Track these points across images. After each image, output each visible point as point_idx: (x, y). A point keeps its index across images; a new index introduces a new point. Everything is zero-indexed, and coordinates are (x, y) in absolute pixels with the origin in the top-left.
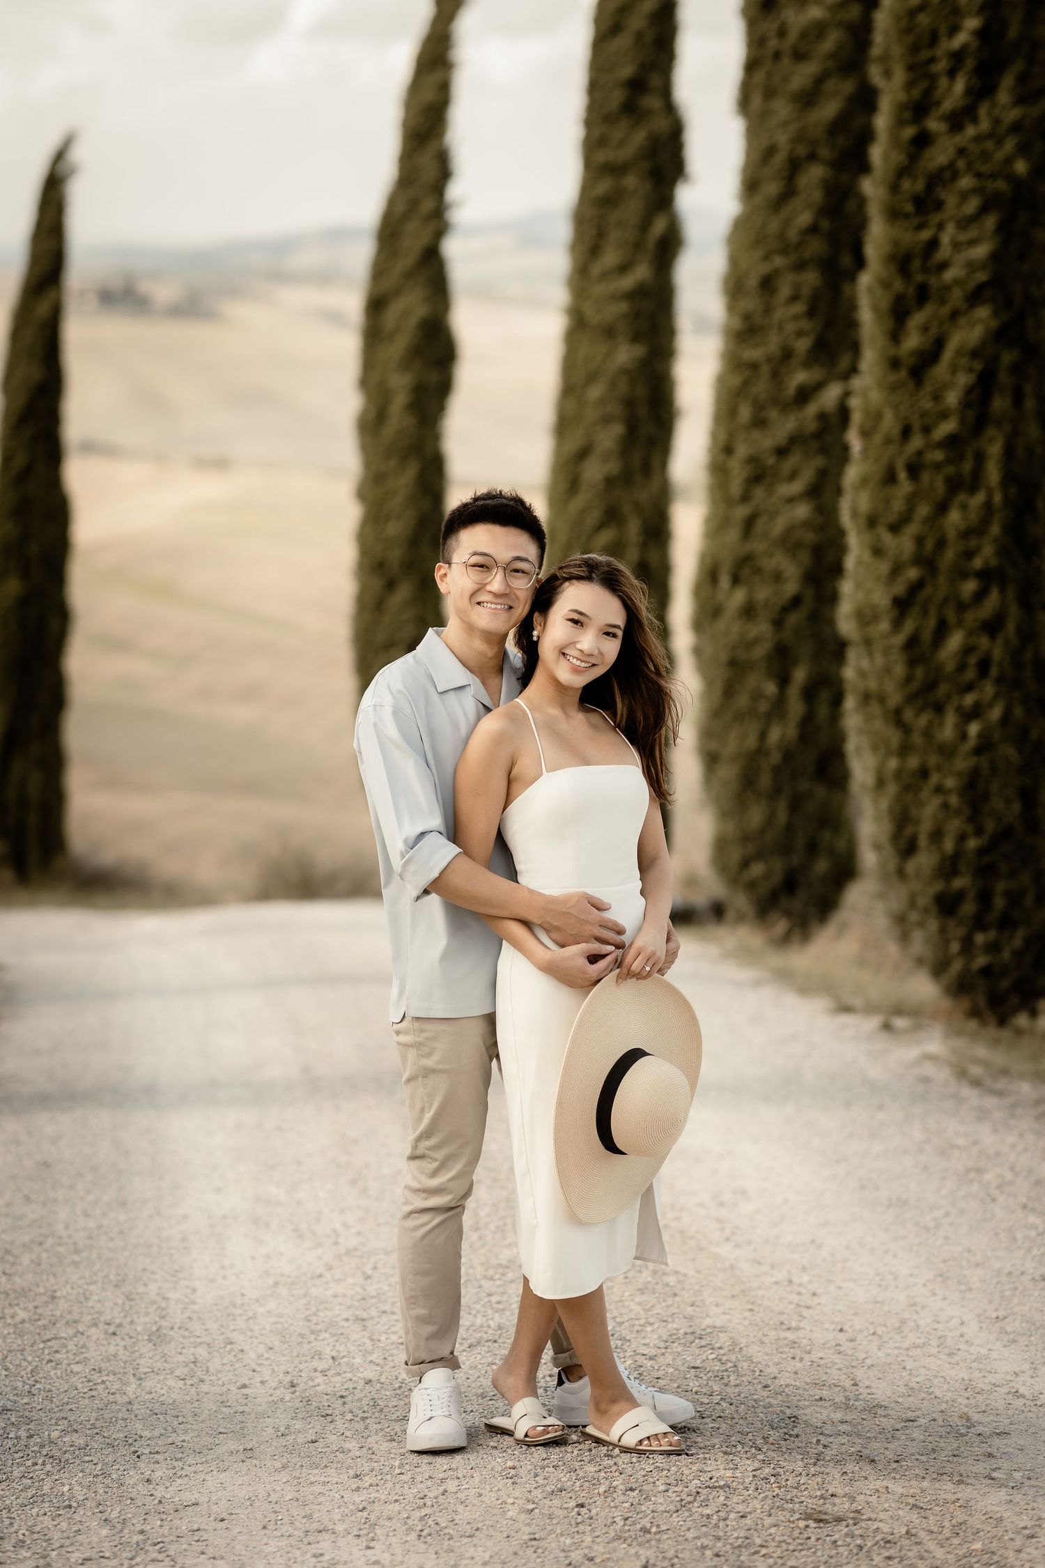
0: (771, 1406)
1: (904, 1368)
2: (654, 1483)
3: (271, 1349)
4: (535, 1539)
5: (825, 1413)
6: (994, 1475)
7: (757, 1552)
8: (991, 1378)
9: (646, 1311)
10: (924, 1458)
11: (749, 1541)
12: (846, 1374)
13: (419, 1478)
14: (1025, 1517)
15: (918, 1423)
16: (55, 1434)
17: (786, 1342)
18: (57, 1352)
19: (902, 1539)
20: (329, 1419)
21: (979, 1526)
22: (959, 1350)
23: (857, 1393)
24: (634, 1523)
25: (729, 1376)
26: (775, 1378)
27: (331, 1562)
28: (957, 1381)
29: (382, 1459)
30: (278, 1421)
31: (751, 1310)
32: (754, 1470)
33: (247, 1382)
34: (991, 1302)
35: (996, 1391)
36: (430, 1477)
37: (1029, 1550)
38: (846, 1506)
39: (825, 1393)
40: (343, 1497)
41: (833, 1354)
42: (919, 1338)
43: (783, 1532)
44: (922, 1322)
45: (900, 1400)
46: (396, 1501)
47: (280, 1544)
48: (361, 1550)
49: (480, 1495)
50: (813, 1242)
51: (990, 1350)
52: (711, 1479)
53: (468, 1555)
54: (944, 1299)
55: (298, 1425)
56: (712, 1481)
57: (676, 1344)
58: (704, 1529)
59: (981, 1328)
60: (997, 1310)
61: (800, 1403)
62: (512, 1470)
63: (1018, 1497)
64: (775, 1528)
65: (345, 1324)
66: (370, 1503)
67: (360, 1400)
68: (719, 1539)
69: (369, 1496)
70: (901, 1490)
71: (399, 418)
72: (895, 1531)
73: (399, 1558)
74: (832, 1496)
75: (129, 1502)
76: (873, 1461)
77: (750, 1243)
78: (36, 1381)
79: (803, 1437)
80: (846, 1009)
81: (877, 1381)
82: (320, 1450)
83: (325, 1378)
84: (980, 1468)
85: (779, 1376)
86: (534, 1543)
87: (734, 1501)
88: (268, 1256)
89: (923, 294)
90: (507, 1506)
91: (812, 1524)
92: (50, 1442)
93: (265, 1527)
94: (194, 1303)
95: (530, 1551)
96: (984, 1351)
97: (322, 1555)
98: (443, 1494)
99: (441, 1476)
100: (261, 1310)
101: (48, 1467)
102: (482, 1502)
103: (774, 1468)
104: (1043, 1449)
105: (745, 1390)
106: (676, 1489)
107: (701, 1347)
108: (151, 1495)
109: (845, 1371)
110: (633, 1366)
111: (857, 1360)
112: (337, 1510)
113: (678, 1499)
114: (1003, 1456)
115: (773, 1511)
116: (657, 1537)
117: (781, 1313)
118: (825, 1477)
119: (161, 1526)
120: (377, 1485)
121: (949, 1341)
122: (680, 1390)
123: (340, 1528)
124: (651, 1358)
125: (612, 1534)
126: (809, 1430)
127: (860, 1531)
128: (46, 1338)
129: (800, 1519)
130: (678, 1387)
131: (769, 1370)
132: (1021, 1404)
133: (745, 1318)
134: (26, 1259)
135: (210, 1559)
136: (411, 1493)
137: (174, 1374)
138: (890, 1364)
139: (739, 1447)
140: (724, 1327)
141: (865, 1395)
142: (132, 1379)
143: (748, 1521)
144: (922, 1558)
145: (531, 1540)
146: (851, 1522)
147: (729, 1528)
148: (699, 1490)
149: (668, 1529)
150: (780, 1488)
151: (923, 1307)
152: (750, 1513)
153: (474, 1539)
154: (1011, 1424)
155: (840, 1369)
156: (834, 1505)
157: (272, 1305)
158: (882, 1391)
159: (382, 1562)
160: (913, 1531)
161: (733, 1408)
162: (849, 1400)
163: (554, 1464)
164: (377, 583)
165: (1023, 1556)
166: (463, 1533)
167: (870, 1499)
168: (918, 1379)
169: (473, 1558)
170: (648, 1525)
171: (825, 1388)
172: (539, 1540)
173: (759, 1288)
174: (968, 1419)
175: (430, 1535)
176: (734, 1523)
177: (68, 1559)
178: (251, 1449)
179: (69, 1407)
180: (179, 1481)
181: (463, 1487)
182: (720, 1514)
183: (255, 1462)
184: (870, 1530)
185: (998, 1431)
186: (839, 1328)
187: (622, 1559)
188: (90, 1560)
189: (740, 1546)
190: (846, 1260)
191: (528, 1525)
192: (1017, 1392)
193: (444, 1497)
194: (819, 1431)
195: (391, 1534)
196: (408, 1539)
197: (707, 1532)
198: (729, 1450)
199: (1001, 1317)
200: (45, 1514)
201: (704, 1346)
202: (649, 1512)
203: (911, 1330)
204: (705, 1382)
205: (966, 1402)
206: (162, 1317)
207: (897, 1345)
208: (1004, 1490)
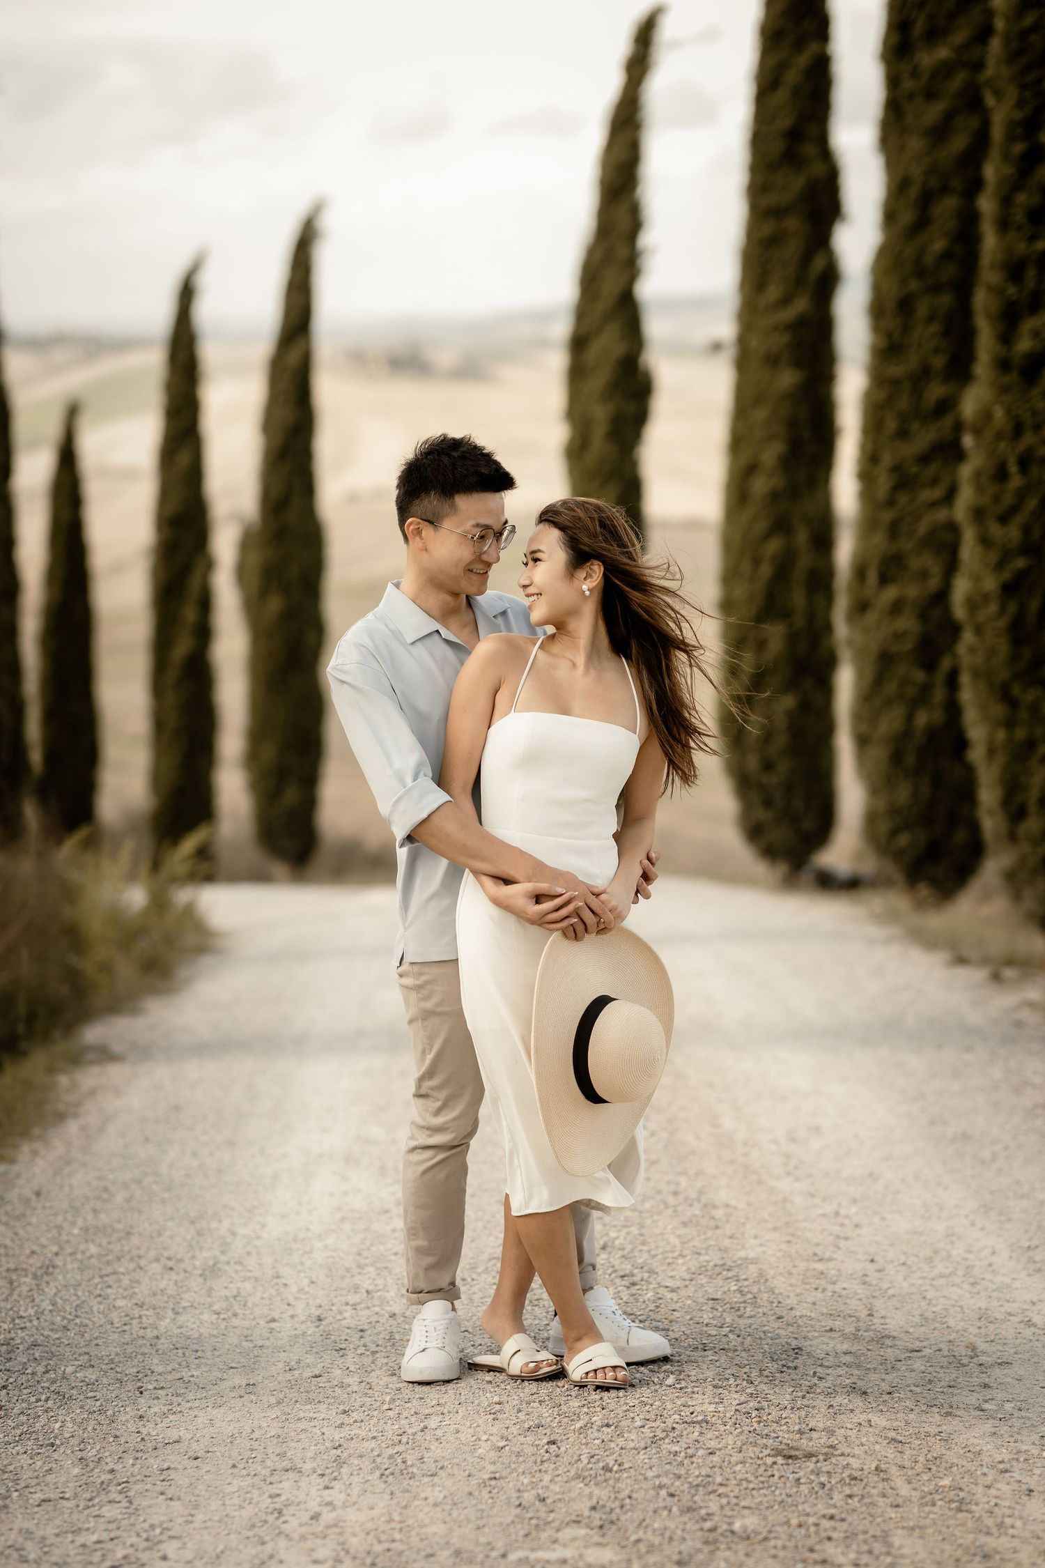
0: (779, 1336)
1: (924, 1298)
2: (633, 1418)
3: (313, 1282)
4: (495, 1478)
5: (832, 1344)
6: (986, 1406)
7: (714, 1491)
8: (1008, 1307)
9: (683, 1243)
10: (918, 1390)
11: (710, 1479)
12: (865, 1304)
13: (405, 1414)
14: (1004, 1451)
15: (923, 1353)
16: (70, 1369)
17: (814, 1273)
18: (110, 1287)
19: (870, 1476)
20: (341, 1353)
21: (955, 1461)
22: (983, 1279)
23: (870, 1323)
24: (598, 1461)
25: (745, 1308)
26: (791, 1309)
27: (285, 1503)
28: (973, 1310)
29: (377, 1394)
30: (292, 1355)
31: (789, 1242)
32: (739, 1404)
33: (276, 1317)
34: (1026, 1231)
35: (1009, 1320)
36: (416, 1413)
37: (999, 1486)
38: (822, 1441)
39: (838, 1324)
40: (323, 1434)
41: (858, 1284)
42: (947, 1268)
43: (748, 1470)
44: (954, 1253)
45: (911, 1330)
46: (374, 1438)
47: (243, 1484)
48: (318, 1490)
49: (458, 1432)
50: (871, 1175)
51: (1014, 1279)
52: (692, 1413)
53: (423, 1495)
54: (982, 1229)
55: (310, 1359)
56: (693, 1416)
57: (702, 1277)
58: (668, 1467)
59: (1011, 1257)
60: (1031, 1239)
61: (809, 1334)
62: (498, 1406)
63: (1004, 1429)
64: (741, 1465)
65: (393, 1258)
66: (348, 1440)
67: (379, 1333)
68: (679, 1477)
69: (349, 1432)
70: (884, 1423)
71: (599, 445)
72: (865, 1467)
73: (354, 1498)
74: (811, 1430)
75: (111, 1439)
76: (865, 1393)
77: (810, 1176)
78: (76, 1316)
79: (801, 1370)
80: (961, 960)
81: (894, 1311)
82: (320, 1385)
83: (354, 1311)
84: (973, 1399)
85: (797, 1307)
86: (493, 1482)
87: (709, 1437)
88: (346, 1193)
90: (481, 1443)
91: (780, 1460)
92: (63, 1378)
93: (234, 1466)
94: (258, 1238)
95: (485, 1493)
96: (1007, 1280)
97: (278, 1495)
98: (422, 1431)
99: (427, 1411)
100: (319, 1245)
101: (50, 1403)
102: (457, 1438)
103: (759, 1402)
104: (1041, 1378)
105: (756, 1322)
106: (653, 1425)
107: (727, 1279)
108: (138, 1432)
109: (865, 1301)
110: (653, 1298)
111: (880, 1290)
112: (313, 1448)
113: (651, 1435)
114: (999, 1387)
115: (744, 1447)
116: (617, 1476)
117: (818, 1245)
118: (811, 1410)
119: (133, 1465)
120: (362, 1421)
121: (976, 1271)
122: (691, 1322)
123: (308, 1467)
124: (673, 1291)
125: (573, 1472)
126: (810, 1362)
127: (829, 1467)
128: (104, 1272)
129: (769, 1455)
130: (691, 1319)
131: (788, 1301)
132: (1031, 1333)
133: (780, 1250)
134: (119, 1198)
135: (166, 1500)
136: (391, 1429)
137: (212, 1309)
138: (912, 1294)
139: (732, 1381)
140: (756, 1259)
141: (878, 1325)
142: (170, 1313)
143: (715, 1458)
144: (884, 1496)
145: (491, 1479)
146: (821, 1458)
147: (694, 1465)
148: (675, 1425)
149: (631, 1468)
150: (759, 1422)
151: (959, 1238)
152: (720, 1449)
153: (435, 1478)
154: (1016, 1353)
155: (860, 1300)
156: (811, 1439)
157: (330, 1240)
158: (895, 1321)
159: (335, 1503)
160: (883, 1466)
161: (739, 1340)
162: (859, 1330)
163: (541, 1399)
165: (993, 1492)
166: (426, 1472)
167: (850, 1433)
168: (934, 1309)
169: (426, 1499)
170: (611, 1463)
171: (839, 1318)
172: (499, 1479)
173: (805, 1220)
174: (974, 1349)
175: (393, 1474)
176: (700, 1460)
177: (28, 1500)
178: (254, 1384)
179: (95, 1342)
180: (172, 1417)
181: (445, 1423)
182: (688, 1451)
183: (252, 1397)
184: (840, 1466)
185: (1000, 1361)
186: (870, 1258)
187: (574, 1500)
188: (50, 1501)
189: (698, 1485)
190: (897, 1192)
191: (494, 1463)
192: (1029, 1321)
193: (423, 1433)
194: (819, 1362)
195: (355, 1473)
196: (370, 1478)
197: (669, 1470)
198: (720, 1383)
199: (1033, 1246)
200: (25, 1453)
201: (730, 1278)
202: (617, 1449)
203: (941, 1261)
204: (719, 1314)
205: (977, 1331)
206: (223, 1252)
207: (925, 1275)
208: (991, 1421)
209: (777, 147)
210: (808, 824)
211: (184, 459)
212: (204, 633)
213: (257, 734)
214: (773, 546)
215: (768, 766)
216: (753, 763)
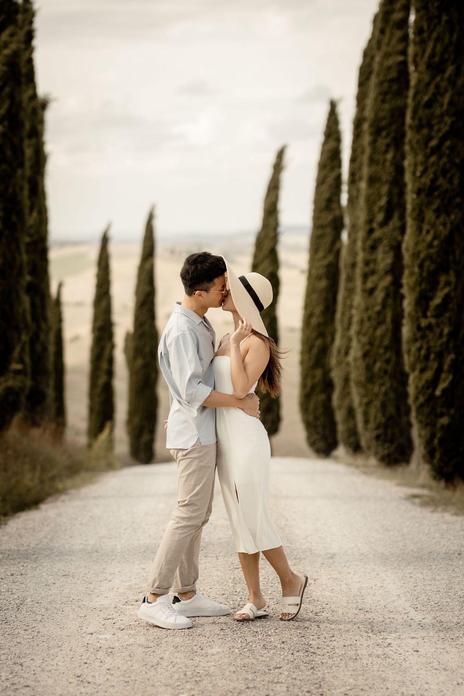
89: (373, 272)
209: (323, 204)
210: (330, 441)
211: (104, 304)
212: (110, 373)
213: (132, 413)
214: (319, 342)
215: (316, 418)
216: (311, 418)
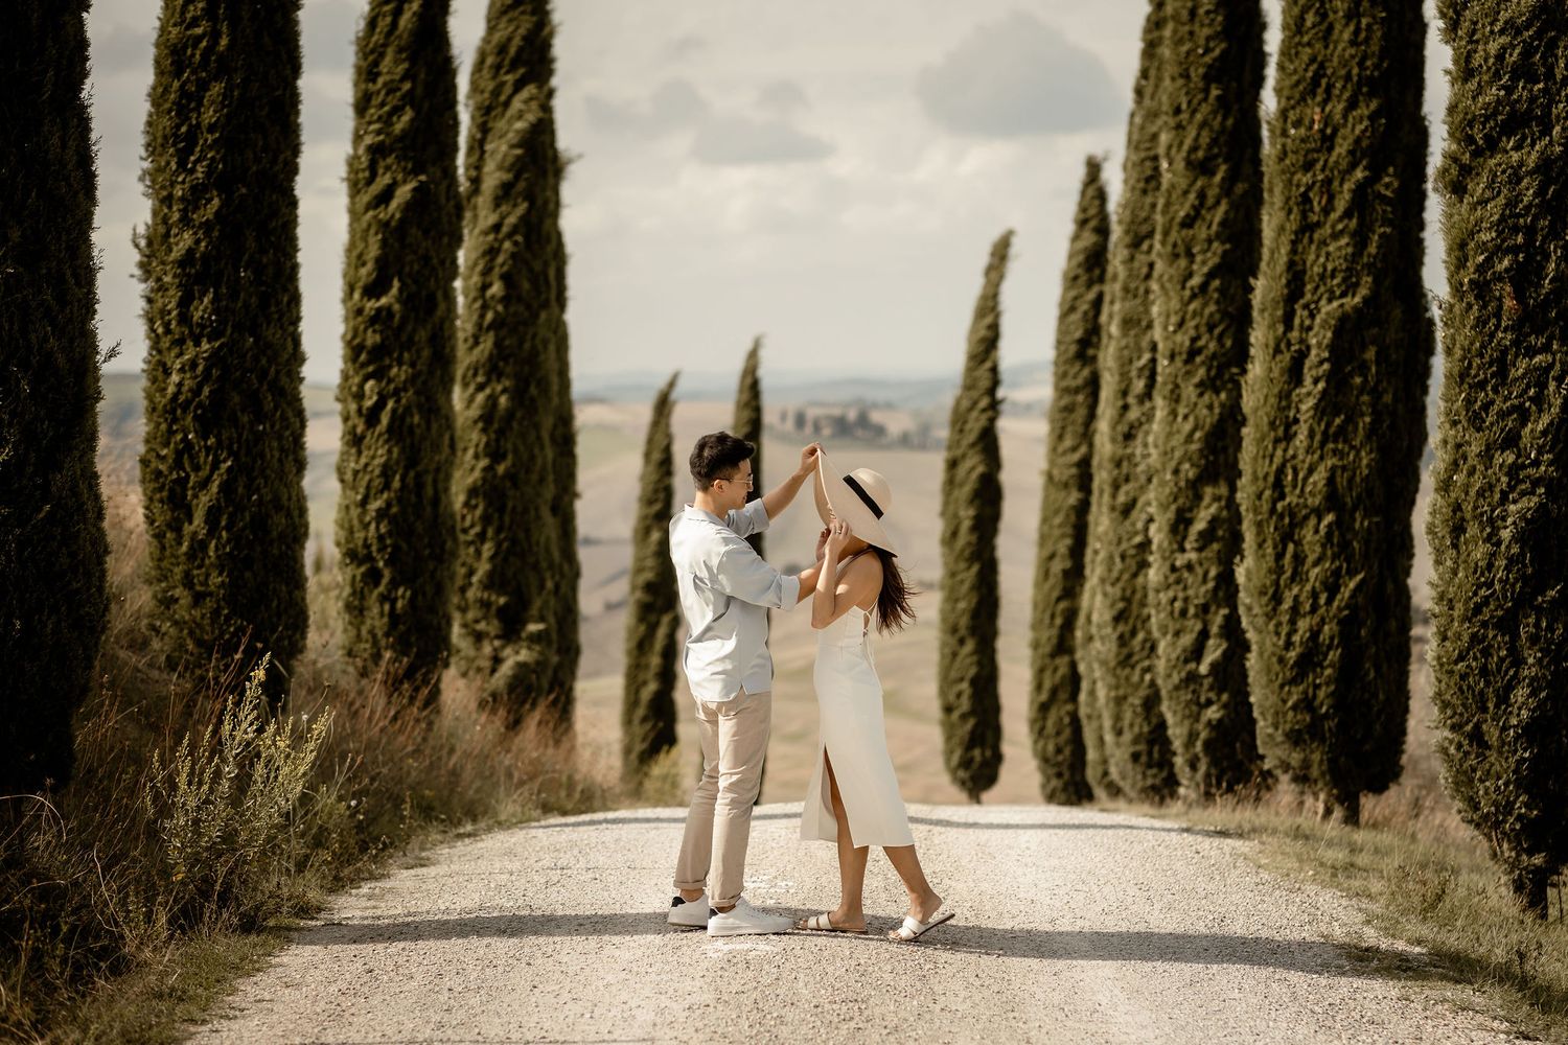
164: (953, 641)
